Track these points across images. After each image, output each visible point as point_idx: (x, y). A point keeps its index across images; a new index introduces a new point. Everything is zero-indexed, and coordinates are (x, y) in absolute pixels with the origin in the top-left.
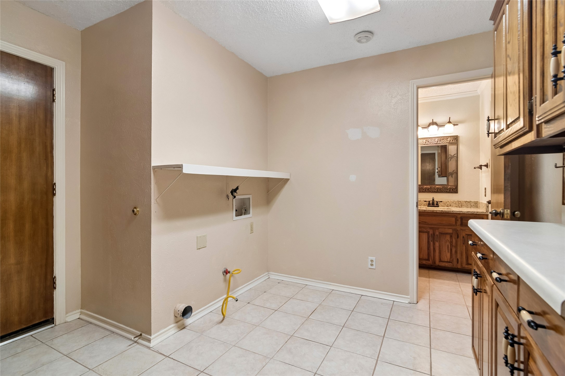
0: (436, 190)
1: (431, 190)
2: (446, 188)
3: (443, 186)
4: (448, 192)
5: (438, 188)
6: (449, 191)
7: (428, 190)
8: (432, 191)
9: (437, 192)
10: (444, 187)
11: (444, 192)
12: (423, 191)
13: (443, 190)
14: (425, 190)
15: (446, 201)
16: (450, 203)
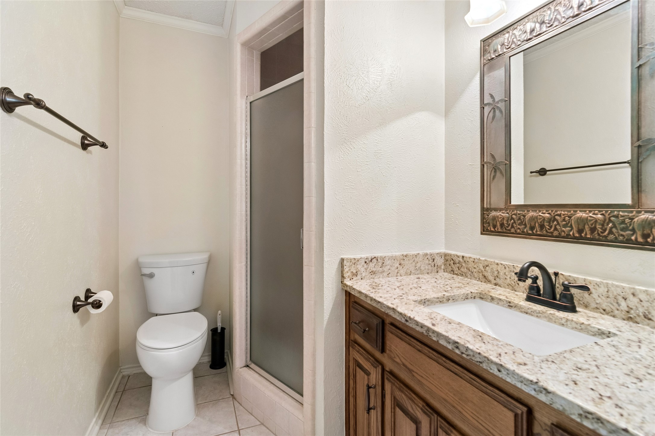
0: (575, 229)
1: (556, 229)
2: (623, 222)
3: (610, 210)
4: (636, 242)
5: (583, 221)
6: (640, 239)
7: (542, 227)
8: (556, 233)
9: (581, 238)
10: (617, 217)
11: (616, 240)
12: (523, 233)
13: (611, 232)
14: (532, 228)
15: (619, 291)
16: (645, 304)
